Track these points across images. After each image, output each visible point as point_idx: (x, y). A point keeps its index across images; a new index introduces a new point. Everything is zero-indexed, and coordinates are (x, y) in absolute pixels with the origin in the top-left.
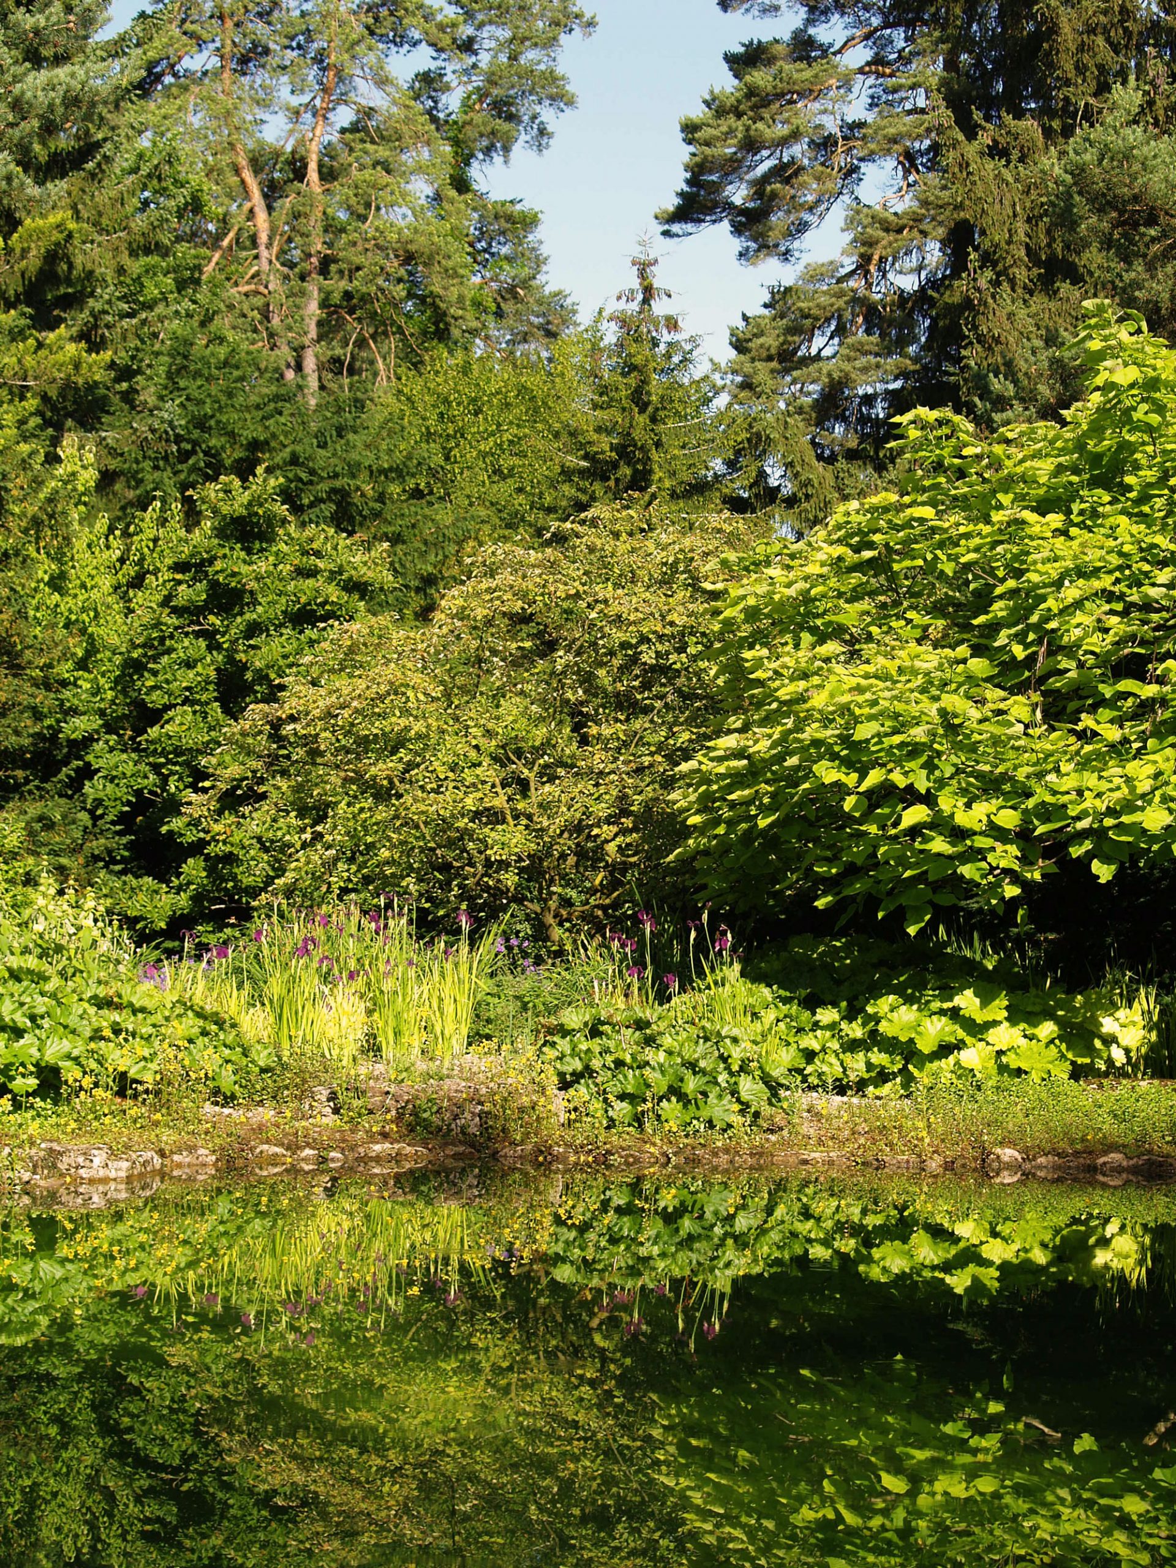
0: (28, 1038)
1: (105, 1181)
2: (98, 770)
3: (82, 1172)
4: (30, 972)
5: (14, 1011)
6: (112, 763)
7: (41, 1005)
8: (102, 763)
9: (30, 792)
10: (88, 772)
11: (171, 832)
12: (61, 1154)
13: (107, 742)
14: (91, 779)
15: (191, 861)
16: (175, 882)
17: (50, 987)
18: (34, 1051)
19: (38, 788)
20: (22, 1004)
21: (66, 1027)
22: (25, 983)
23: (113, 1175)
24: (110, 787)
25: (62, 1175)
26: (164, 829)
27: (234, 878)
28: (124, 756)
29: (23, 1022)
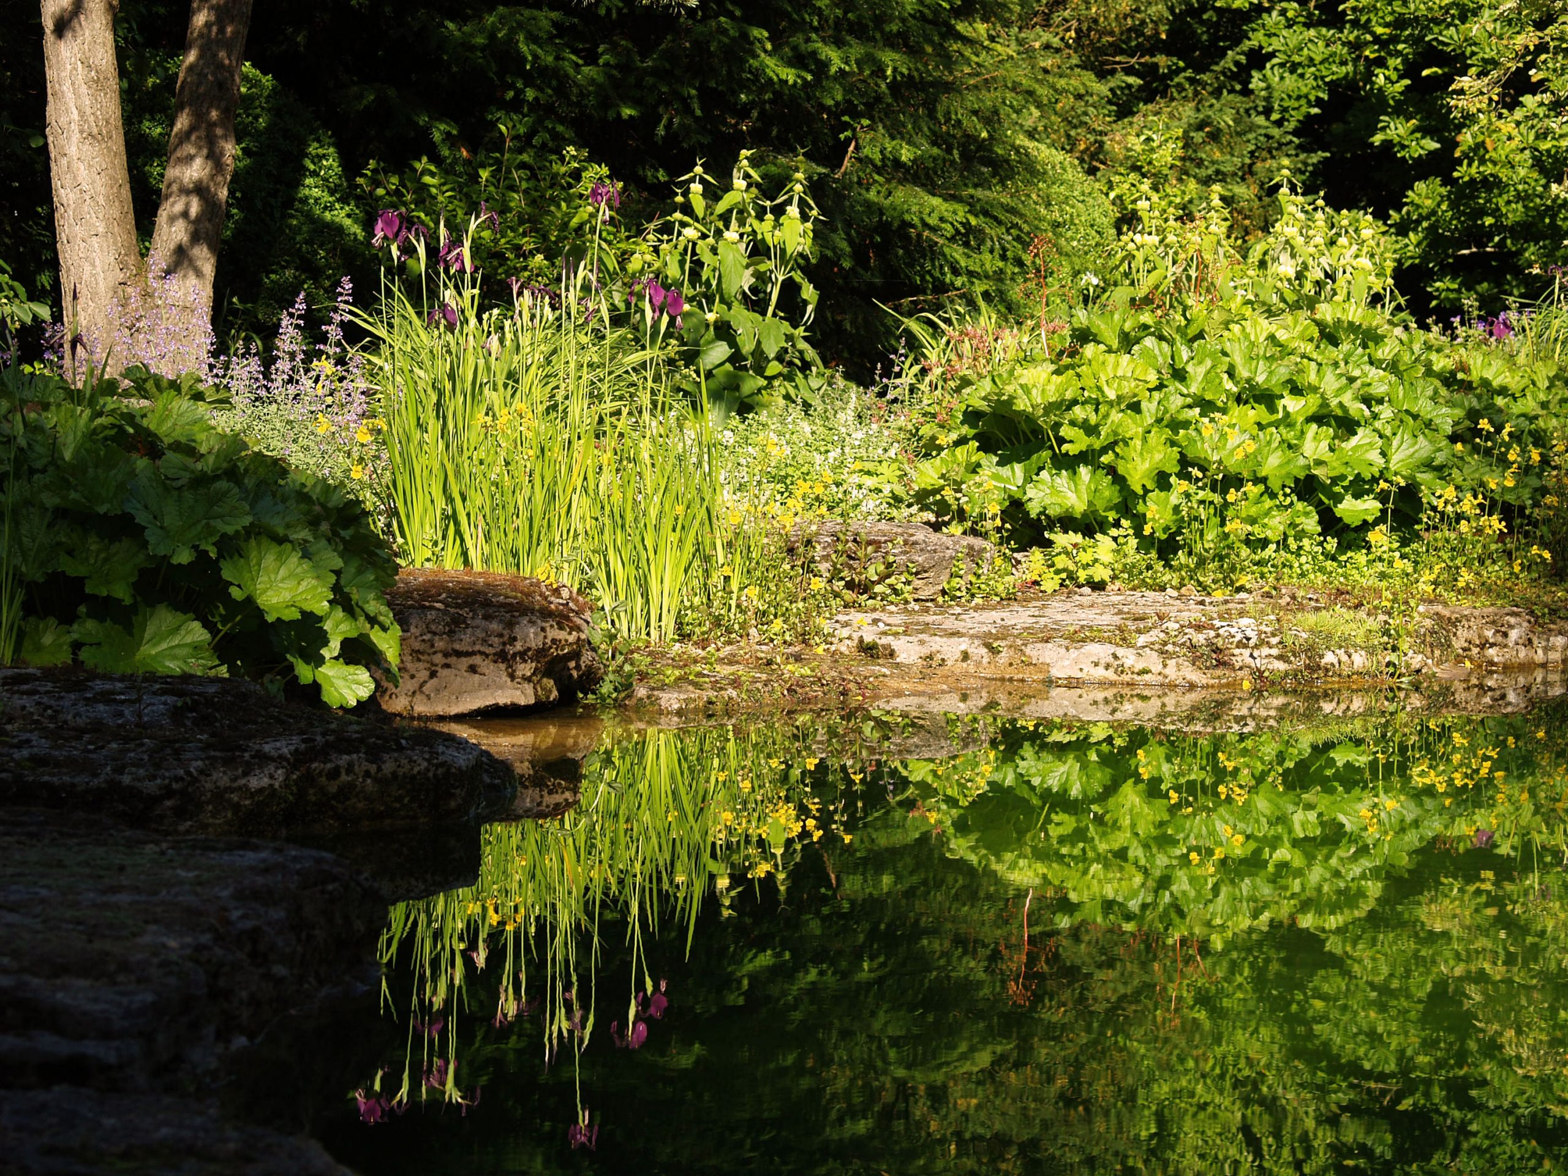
0: (1363, 436)
1: (1527, 667)
2: (1272, 55)
3: (1491, 652)
4: (1353, 328)
5: (1340, 391)
6: (1293, 42)
7: (1379, 382)
8: (1276, 44)
9: (1180, 88)
10: (1258, 59)
11: (1388, 144)
12: (1454, 623)
13: (1283, 12)
14: (1261, 68)
15: (1420, 186)
16: (1395, 216)
17: (1385, 352)
18: (1375, 456)
19: (1192, 81)
20: (1352, 380)
21: (1415, 417)
22: (1345, 347)
23: (1540, 657)
24: (1291, 81)
25: (1459, 660)
26: (1377, 139)
27: (1496, 212)
28: (1312, 32)
29: (1357, 409)
